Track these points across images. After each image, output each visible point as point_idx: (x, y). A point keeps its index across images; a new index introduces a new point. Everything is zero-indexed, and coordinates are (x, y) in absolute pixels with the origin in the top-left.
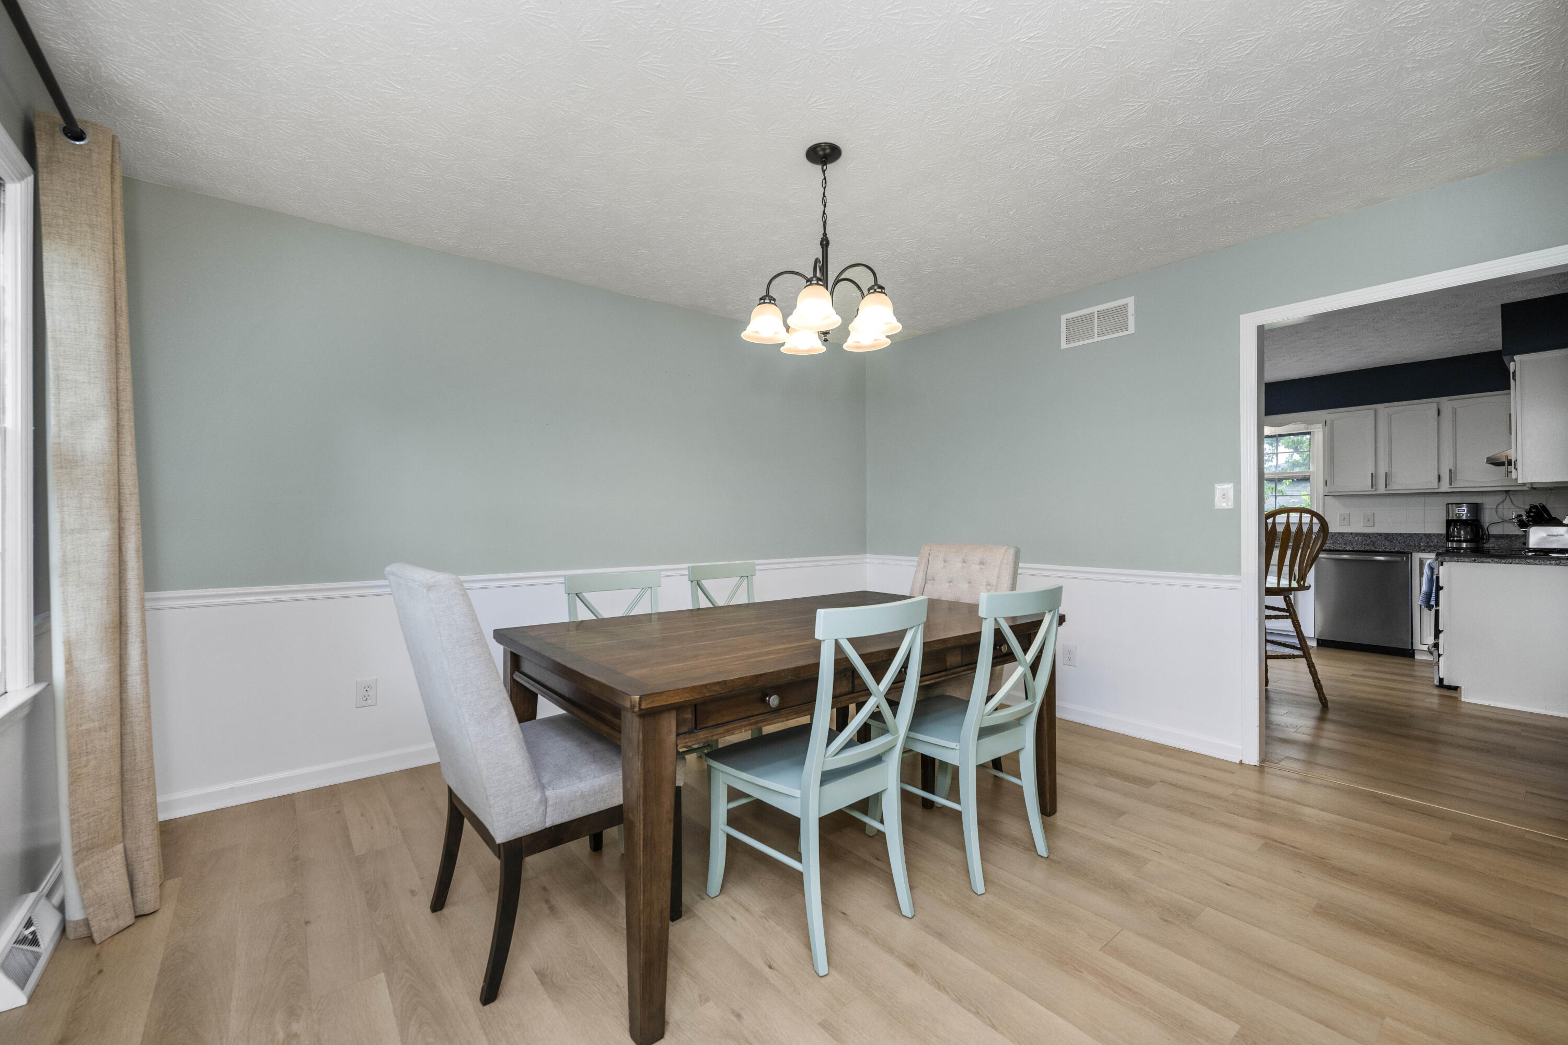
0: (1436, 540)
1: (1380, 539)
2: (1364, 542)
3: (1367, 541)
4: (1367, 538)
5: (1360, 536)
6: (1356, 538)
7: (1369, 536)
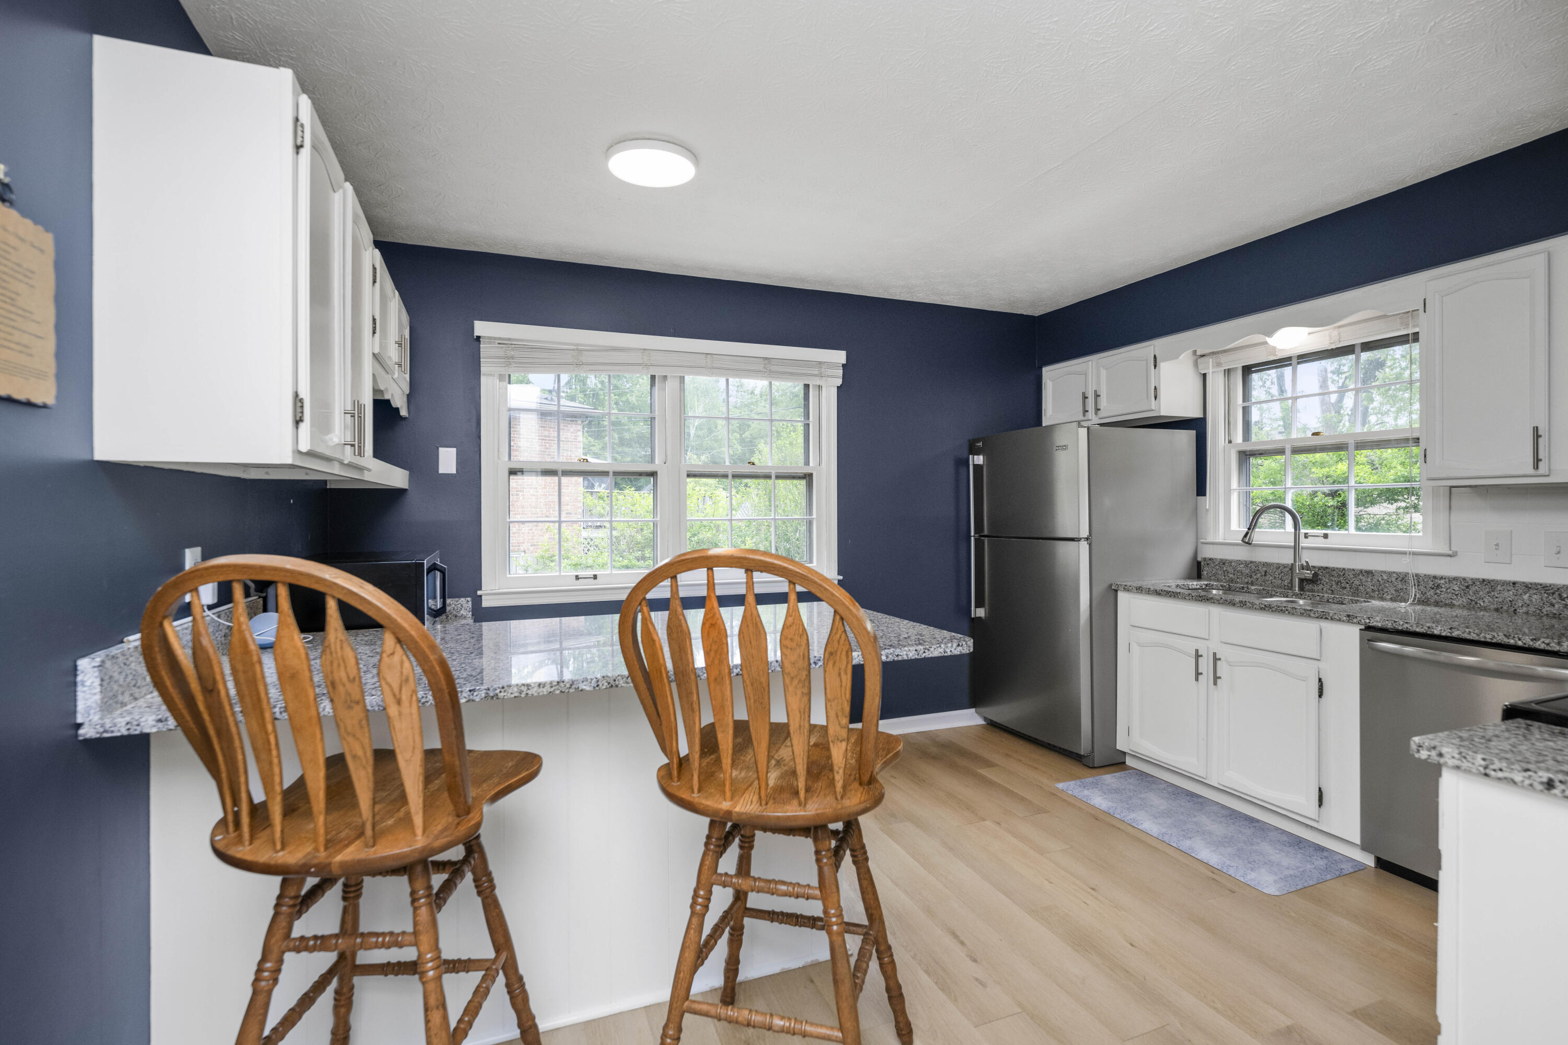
2: (1547, 609)
3: (1554, 606)
4: (1555, 599)
5: (1535, 591)
6: (1526, 597)
7: (1559, 595)
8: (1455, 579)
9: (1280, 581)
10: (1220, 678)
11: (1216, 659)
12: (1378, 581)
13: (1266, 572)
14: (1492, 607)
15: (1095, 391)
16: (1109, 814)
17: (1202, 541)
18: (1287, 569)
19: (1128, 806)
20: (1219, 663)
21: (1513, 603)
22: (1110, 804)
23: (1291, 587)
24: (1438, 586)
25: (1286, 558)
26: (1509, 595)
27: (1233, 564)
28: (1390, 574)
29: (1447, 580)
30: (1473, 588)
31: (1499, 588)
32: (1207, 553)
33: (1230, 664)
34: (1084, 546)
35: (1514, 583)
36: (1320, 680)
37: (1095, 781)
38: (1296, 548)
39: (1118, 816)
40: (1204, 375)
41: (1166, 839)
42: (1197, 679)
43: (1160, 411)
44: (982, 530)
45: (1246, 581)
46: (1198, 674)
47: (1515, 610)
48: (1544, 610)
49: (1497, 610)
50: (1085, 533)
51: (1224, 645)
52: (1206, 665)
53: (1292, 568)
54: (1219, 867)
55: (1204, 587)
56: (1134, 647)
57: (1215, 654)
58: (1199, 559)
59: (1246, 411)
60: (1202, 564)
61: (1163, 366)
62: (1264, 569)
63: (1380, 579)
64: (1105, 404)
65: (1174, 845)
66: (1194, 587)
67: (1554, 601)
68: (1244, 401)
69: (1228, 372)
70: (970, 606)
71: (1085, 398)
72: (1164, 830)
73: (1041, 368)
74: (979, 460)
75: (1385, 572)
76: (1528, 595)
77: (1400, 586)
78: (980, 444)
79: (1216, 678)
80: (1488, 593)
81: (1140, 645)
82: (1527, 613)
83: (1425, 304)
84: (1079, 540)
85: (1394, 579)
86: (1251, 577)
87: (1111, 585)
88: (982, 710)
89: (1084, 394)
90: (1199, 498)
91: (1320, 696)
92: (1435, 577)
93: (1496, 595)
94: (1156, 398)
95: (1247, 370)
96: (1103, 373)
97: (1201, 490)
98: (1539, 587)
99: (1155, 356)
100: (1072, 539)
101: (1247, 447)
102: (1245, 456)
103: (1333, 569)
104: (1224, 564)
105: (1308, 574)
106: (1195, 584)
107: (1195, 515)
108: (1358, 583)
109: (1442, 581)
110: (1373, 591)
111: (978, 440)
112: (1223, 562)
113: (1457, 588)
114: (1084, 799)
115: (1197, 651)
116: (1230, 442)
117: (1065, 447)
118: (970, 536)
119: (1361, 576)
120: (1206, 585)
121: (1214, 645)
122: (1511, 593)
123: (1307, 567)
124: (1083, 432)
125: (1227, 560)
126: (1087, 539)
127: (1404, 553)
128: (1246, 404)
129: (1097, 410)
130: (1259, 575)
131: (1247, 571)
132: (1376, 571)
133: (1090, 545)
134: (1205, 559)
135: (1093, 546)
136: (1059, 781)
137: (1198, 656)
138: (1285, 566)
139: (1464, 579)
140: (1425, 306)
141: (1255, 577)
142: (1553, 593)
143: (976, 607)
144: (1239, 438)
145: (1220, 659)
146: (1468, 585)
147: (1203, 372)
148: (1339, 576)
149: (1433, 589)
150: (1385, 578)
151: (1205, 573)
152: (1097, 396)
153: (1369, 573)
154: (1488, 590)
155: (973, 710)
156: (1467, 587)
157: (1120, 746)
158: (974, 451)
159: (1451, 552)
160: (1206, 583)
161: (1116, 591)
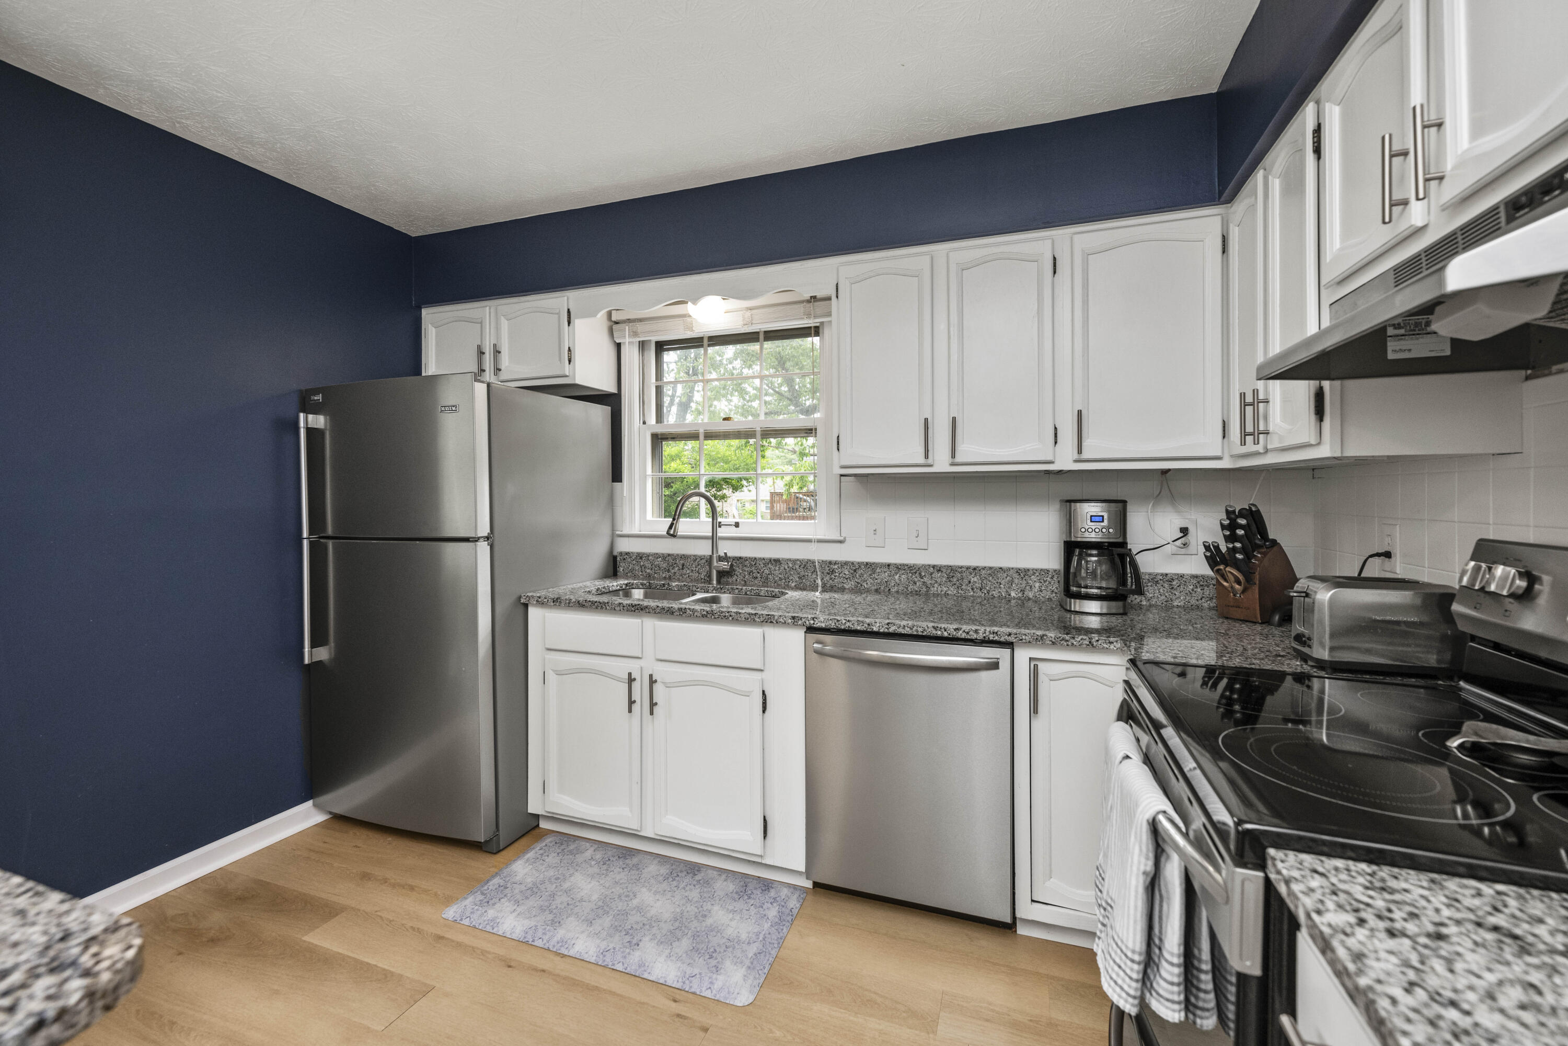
0: (1037, 585)
1: (939, 580)
2: (911, 587)
3: (916, 584)
4: (916, 577)
5: (903, 571)
6: (897, 577)
7: (920, 573)
8: (846, 563)
9: (697, 574)
10: (656, 704)
11: (652, 681)
12: (785, 569)
13: (683, 565)
14: (873, 588)
15: (495, 345)
16: (527, 943)
17: (617, 533)
18: (703, 561)
19: (551, 917)
20: (655, 686)
21: (888, 583)
22: (527, 923)
23: (710, 582)
24: (833, 571)
25: (704, 549)
26: (885, 576)
27: (650, 558)
28: (794, 561)
29: (840, 565)
30: (860, 572)
31: (878, 570)
32: (624, 546)
33: (667, 686)
34: (483, 549)
35: (889, 565)
36: (763, 692)
37: (502, 883)
38: (714, 538)
39: (539, 943)
40: (618, 346)
41: (608, 961)
42: (630, 711)
43: (574, 378)
44: (324, 528)
45: (664, 575)
46: (631, 702)
47: (889, 590)
48: (909, 588)
49: (877, 591)
50: (484, 530)
51: (660, 663)
52: (640, 691)
53: (709, 560)
54: (679, 985)
55: (624, 587)
56: (551, 676)
57: (651, 676)
58: (615, 553)
59: (659, 390)
60: (618, 559)
61: (578, 323)
62: (682, 562)
63: (786, 567)
64: (507, 364)
65: (619, 967)
66: (614, 588)
67: (916, 580)
68: (657, 380)
69: (643, 345)
70: (302, 647)
71: (481, 353)
72: (603, 945)
73: (419, 308)
74: (319, 421)
75: (790, 560)
76: (898, 575)
77: (802, 573)
78: (319, 397)
79: (653, 705)
80: (870, 575)
81: (559, 673)
82: (897, 592)
83: (837, 289)
84: (476, 540)
85: (797, 567)
86: (669, 571)
87: (520, 597)
88: (325, 799)
89: (479, 347)
90: (616, 484)
91: (764, 711)
92: (830, 563)
93: (876, 577)
94: (570, 361)
95: (661, 347)
96: (505, 324)
97: (617, 476)
98: (906, 567)
99: (568, 310)
100: (466, 540)
101: (660, 429)
102: (658, 440)
103: (746, 559)
104: (641, 558)
105: (725, 565)
106: (614, 584)
107: (611, 503)
108: (768, 572)
109: (836, 567)
110: (781, 579)
111: (316, 391)
112: (640, 556)
113: (847, 573)
114: (489, 928)
115: (630, 674)
116: (644, 423)
117: (453, 408)
118: (300, 539)
119: (770, 565)
120: (626, 585)
121: (649, 666)
122: (886, 574)
123: (725, 558)
124: (480, 390)
125: (644, 554)
126: (487, 538)
127: (809, 541)
128: (659, 383)
129: (498, 370)
130: (677, 569)
131: (665, 565)
132: (783, 559)
133: (492, 547)
134: (621, 553)
135: (496, 548)
136: (449, 901)
137: (631, 680)
138: (701, 558)
139: (853, 563)
140: (837, 291)
141: (673, 571)
142: (916, 573)
143: (313, 645)
144: (652, 420)
145: (656, 681)
146: (855, 568)
147: (618, 341)
148: (751, 565)
149: (828, 574)
150: (791, 565)
151: (622, 569)
152: (497, 352)
153: (777, 561)
154: (870, 573)
155: (310, 803)
156: (855, 571)
157: (534, 807)
158: (308, 407)
159: (842, 538)
160: (626, 582)
161: (526, 606)
